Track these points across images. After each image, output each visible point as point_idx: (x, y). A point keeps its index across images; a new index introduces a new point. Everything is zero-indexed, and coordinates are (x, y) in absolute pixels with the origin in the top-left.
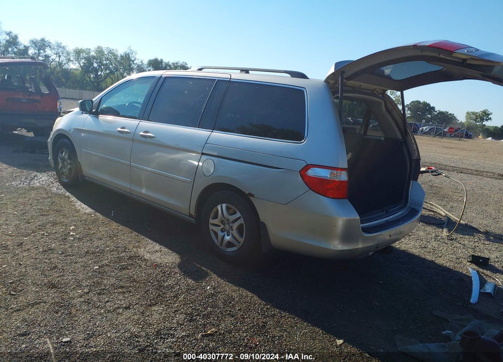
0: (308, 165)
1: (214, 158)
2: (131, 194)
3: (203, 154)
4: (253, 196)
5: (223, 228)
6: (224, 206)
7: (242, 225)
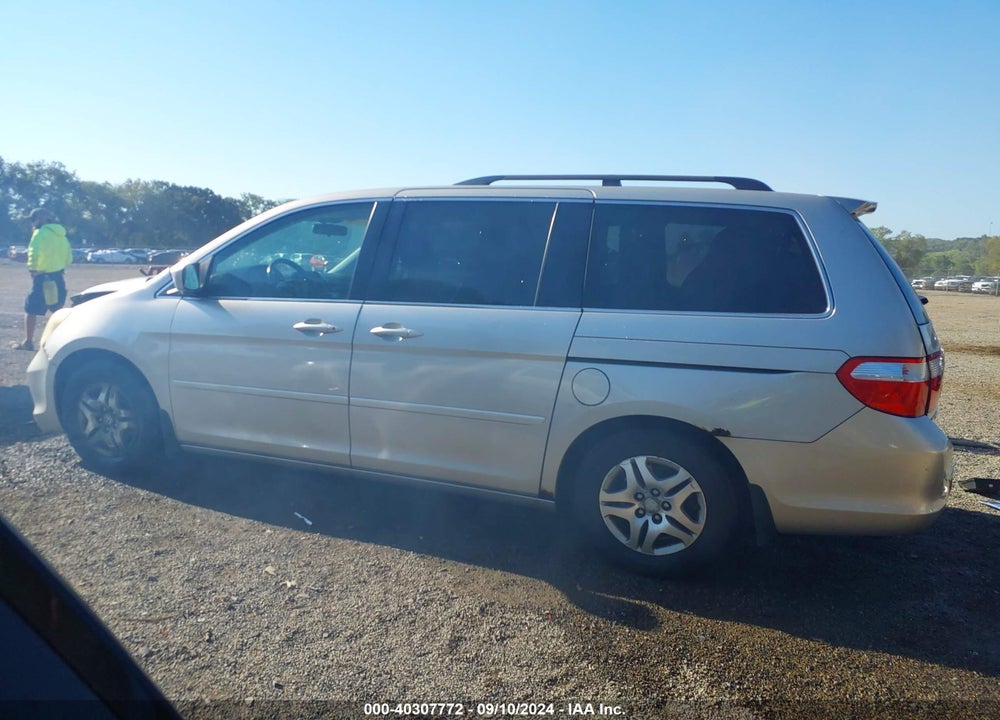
0: (851, 359)
1: (600, 365)
2: (351, 467)
3: (569, 359)
4: (727, 434)
5: (638, 510)
6: (641, 461)
7: (694, 496)
